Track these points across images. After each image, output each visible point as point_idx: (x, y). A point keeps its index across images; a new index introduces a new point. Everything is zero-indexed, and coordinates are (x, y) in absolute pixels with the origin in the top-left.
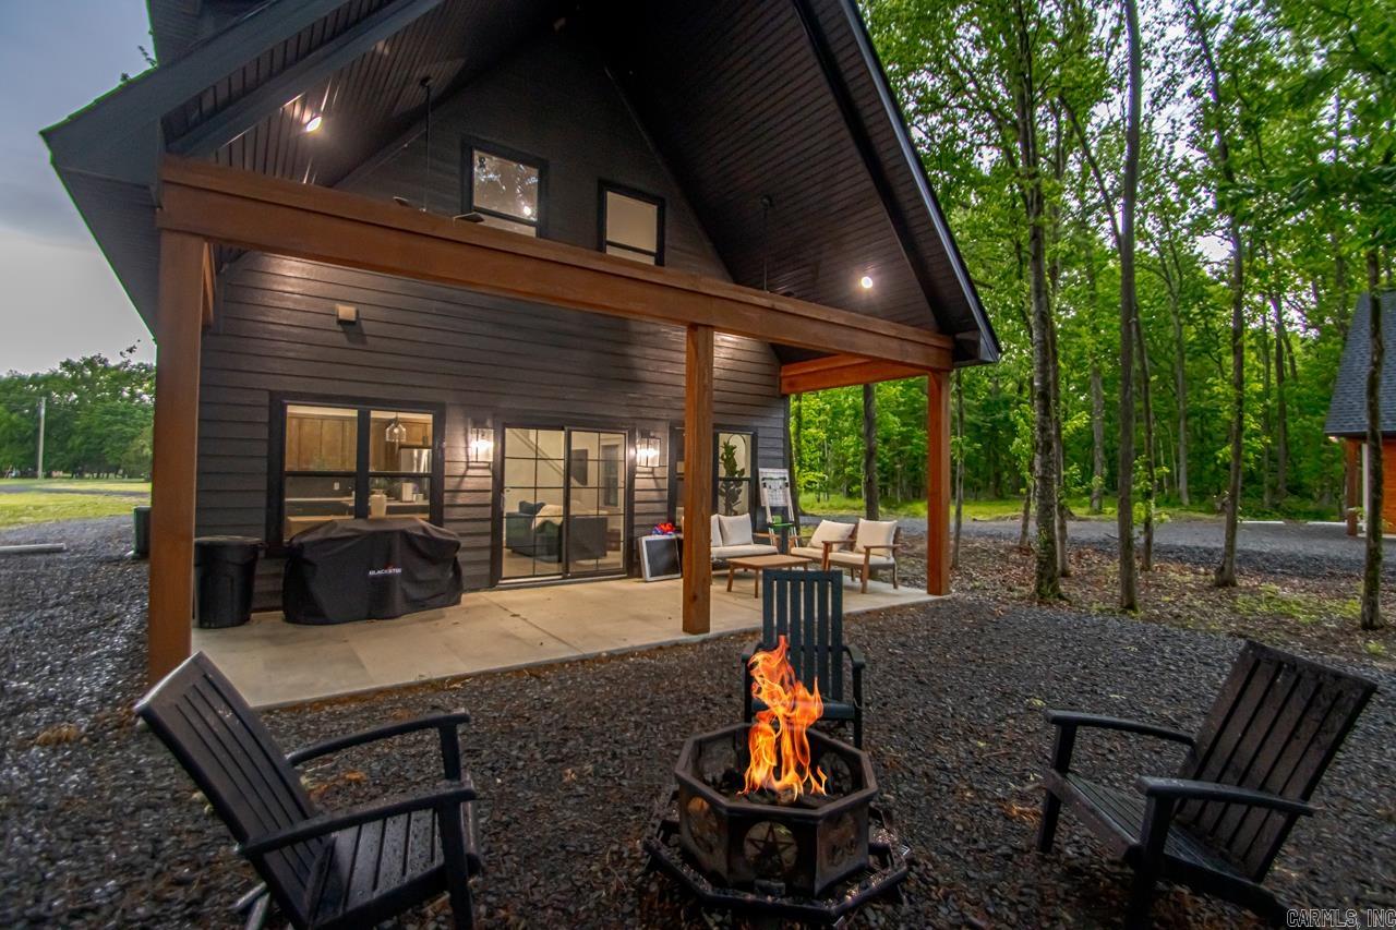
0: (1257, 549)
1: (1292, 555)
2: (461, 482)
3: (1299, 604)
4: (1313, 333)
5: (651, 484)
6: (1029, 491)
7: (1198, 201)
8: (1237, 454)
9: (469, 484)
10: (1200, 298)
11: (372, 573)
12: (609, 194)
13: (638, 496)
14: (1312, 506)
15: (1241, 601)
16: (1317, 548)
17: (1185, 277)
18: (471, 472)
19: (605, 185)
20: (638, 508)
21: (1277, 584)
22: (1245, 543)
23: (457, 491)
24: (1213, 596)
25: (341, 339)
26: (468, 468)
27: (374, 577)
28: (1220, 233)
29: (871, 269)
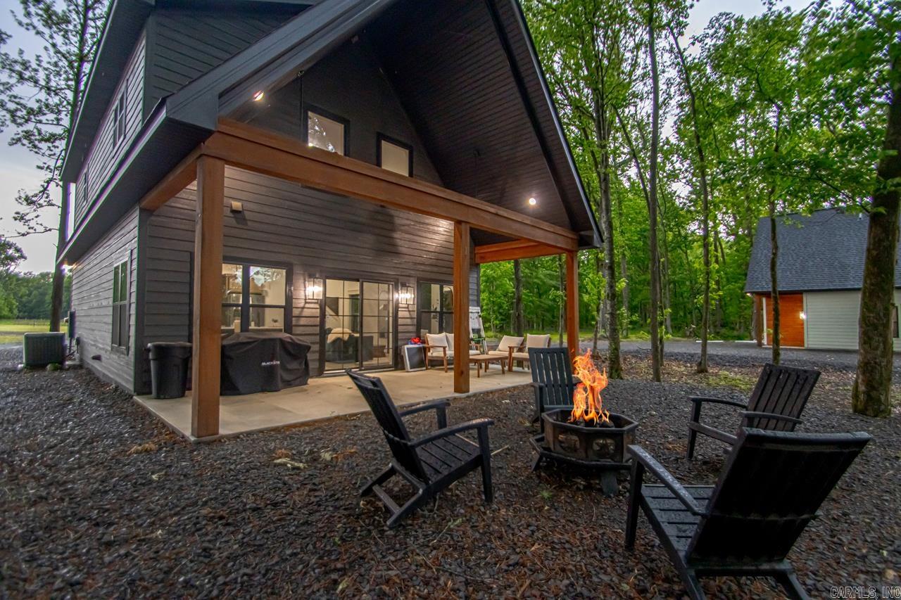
0: (715, 353)
1: (733, 356)
2: (302, 311)
3: (740, 380)
4: (732, 238)
5: (407, 314)
6: (597, 323)
7: (672, 163)
8: (707, 301)
9: (306, 312)
10: (676, 217)
11: (264, 364)
12: (383, 142)
13: (400, 321)
14: (735, 333)
15: (712, 380)
16: (744, 353)
17: (668, 205)
18: (307, 305)
19: (381, 137)
20: (400, 329)
21: (727, 370)
22: (710, 351)
23: (299, 317)
24: (696, 377)
25: (233, 222)
26: (306, 303)
27: (264, 367)
28: (684, 181)
29: (534, 195)
